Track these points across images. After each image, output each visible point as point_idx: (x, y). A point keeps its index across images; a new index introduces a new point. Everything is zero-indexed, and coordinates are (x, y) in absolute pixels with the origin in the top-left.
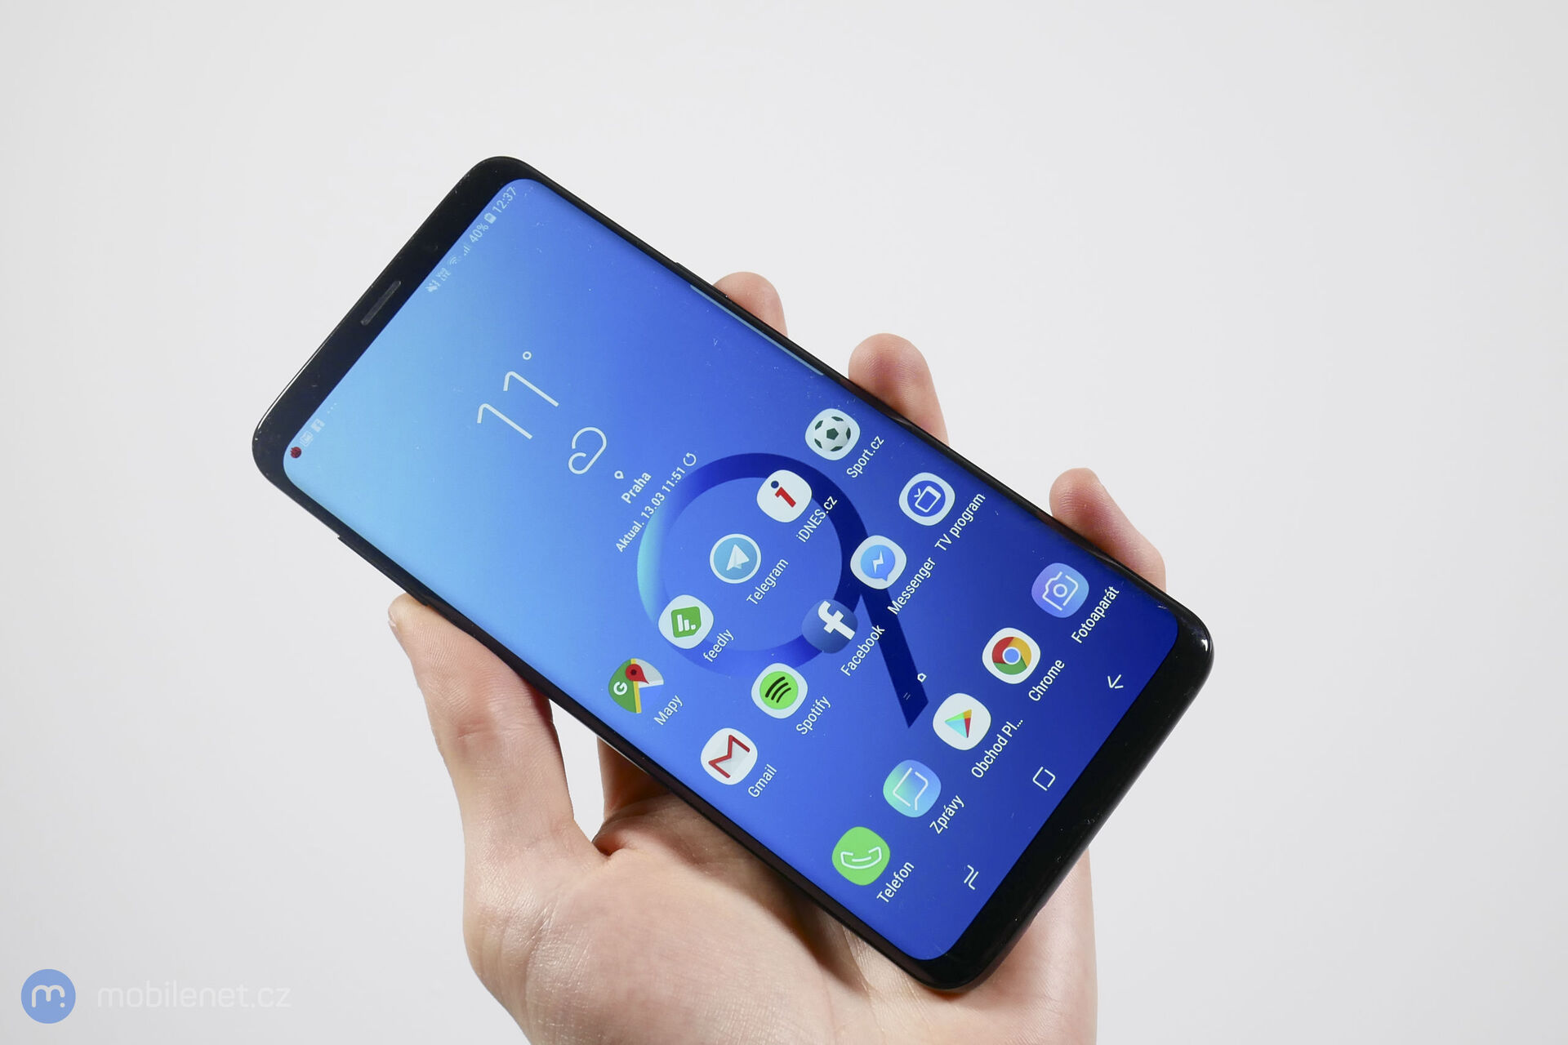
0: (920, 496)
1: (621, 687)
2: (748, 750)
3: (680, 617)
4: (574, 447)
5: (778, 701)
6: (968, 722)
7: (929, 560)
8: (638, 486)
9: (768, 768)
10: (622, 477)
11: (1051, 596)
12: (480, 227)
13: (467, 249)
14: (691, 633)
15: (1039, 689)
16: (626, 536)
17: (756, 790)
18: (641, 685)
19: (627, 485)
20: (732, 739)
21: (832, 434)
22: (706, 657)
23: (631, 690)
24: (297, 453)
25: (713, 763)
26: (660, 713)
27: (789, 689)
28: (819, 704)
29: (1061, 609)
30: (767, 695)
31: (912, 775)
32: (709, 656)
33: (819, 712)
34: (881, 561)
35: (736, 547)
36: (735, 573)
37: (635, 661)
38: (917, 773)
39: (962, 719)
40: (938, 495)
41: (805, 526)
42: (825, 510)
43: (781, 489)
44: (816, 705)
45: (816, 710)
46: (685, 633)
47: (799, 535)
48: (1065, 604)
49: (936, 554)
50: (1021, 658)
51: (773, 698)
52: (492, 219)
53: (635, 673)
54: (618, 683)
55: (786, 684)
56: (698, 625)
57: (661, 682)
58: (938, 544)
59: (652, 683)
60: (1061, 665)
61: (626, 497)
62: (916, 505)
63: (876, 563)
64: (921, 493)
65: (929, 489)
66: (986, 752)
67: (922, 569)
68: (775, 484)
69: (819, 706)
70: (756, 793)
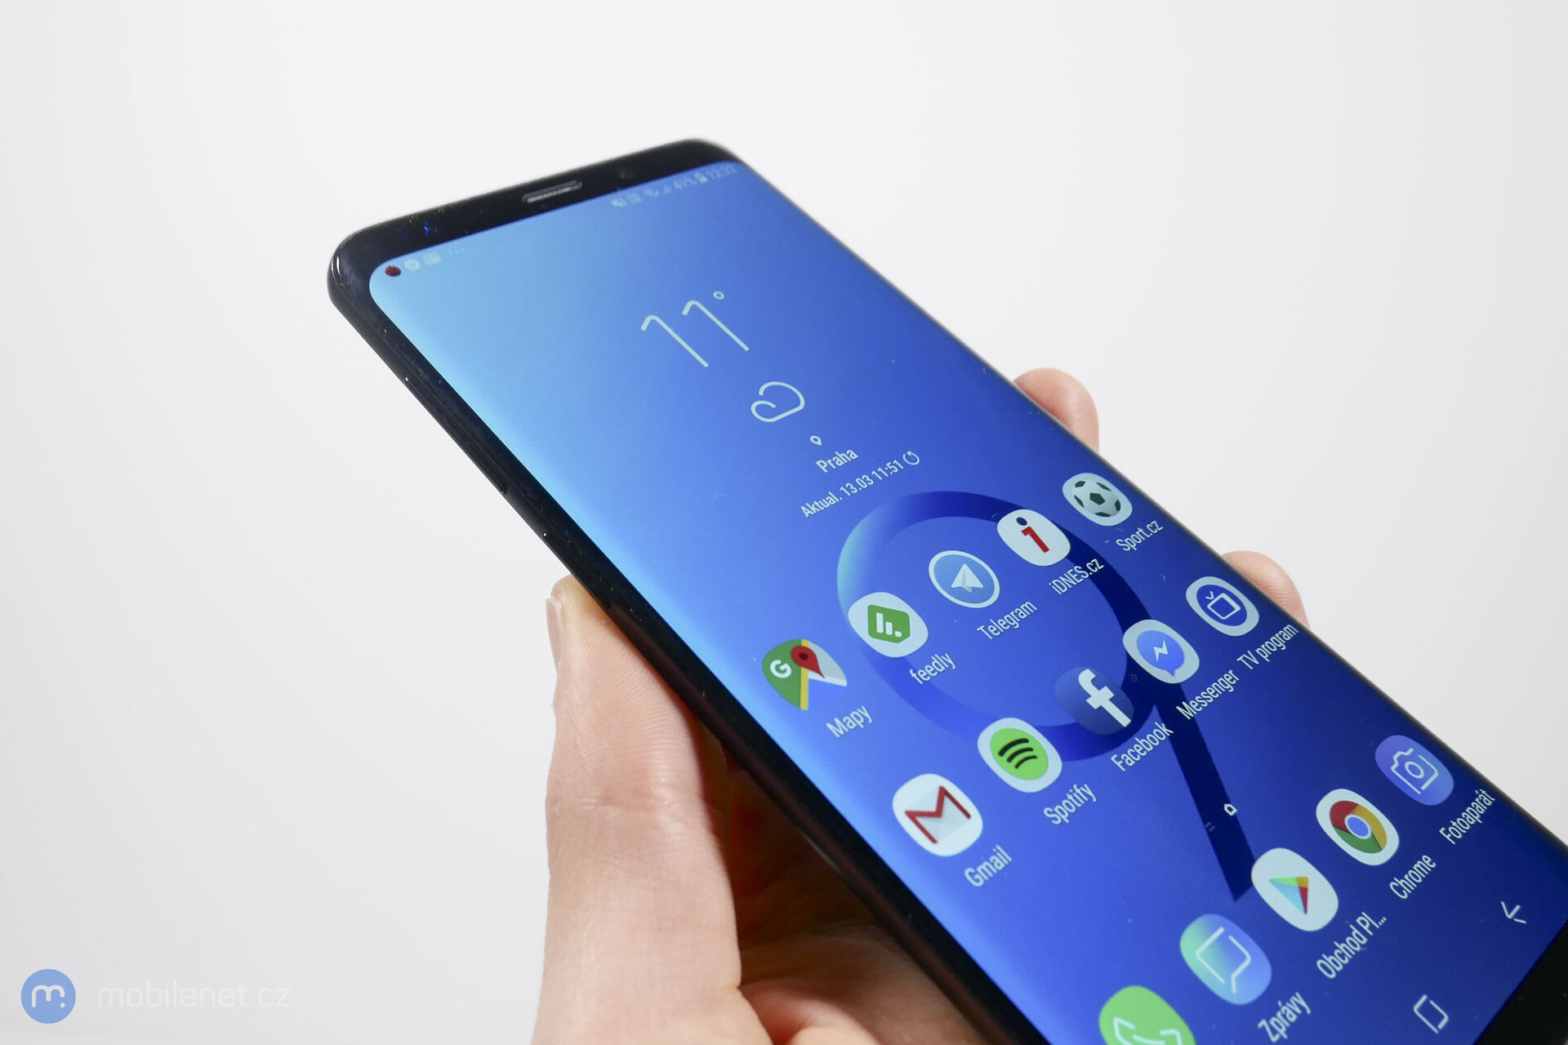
0: (1214, 600)
1: (782, 668)
2: (968, 815)
3: (880, 617)
4: (761, 393)
5: (1017, 766)
6: (1304, 892)
7: (1231, 672)
8: (840, 459)
9: (998, 850)
10: (819, 443)
11: (1401, 769)
12: (689, 180)
13: (667, 190)
14: (893, 639)
15: (1404, 884)
16: (816, 503)
17: (977, 877)
18: (812, 675)
19: (827, 454)
20: (943, 793)
21: (1097, 498)
22: (914, 675)
23: (795, 679)
24: (393, 272)
25: (912, 815)
26: (837, 720)
27: (1035, 757)
28: (1078, 791)
29: (1419, 793)
30: (1002, 753)
31: (1223, 939)
32: (917, 676)
33: (1079, 802)
34: (1164, 650)
35: (965, 567)
36: (961, 593)
37: (806, 643)
38: (1232, 939)
39: (1295, 884)
40: (1237, 608)
41: (1061, 578)
42: (1089, 571)
43: (1029, 529)
44: (1074, 791)
45: (1074, 798)
46: (883, 636)
47: (1053, 584)
48: (1424, 787)
49: (1240, 670)
50: (1372, 833)
51: (1010, 759)
52: (703, 180)
53: (804, 658)
54: (779, 662)
55: (1030, 749)
56: (906, 634)
57: (843, 682)
58: (1240, 659)
59: (829, 679)
60: (1431, 863)
61: (822, 464)
62: (1209, 606)
63: (1158, 651)
64: (1215, 597)
65: (1223, 596)
66: (1336, 943)
67: (1222, 679)
68: (1022, 521)
69: (1078, 794)
70: (977, 881)
